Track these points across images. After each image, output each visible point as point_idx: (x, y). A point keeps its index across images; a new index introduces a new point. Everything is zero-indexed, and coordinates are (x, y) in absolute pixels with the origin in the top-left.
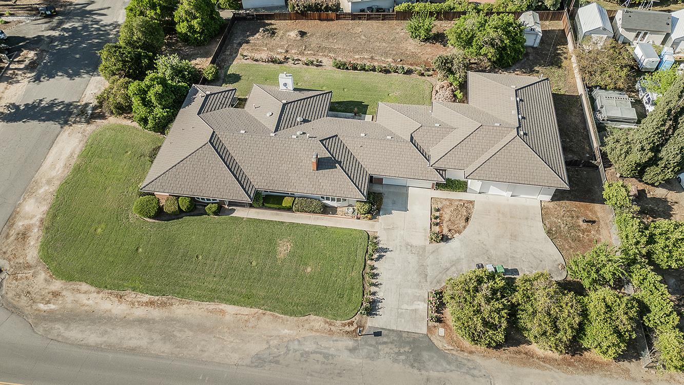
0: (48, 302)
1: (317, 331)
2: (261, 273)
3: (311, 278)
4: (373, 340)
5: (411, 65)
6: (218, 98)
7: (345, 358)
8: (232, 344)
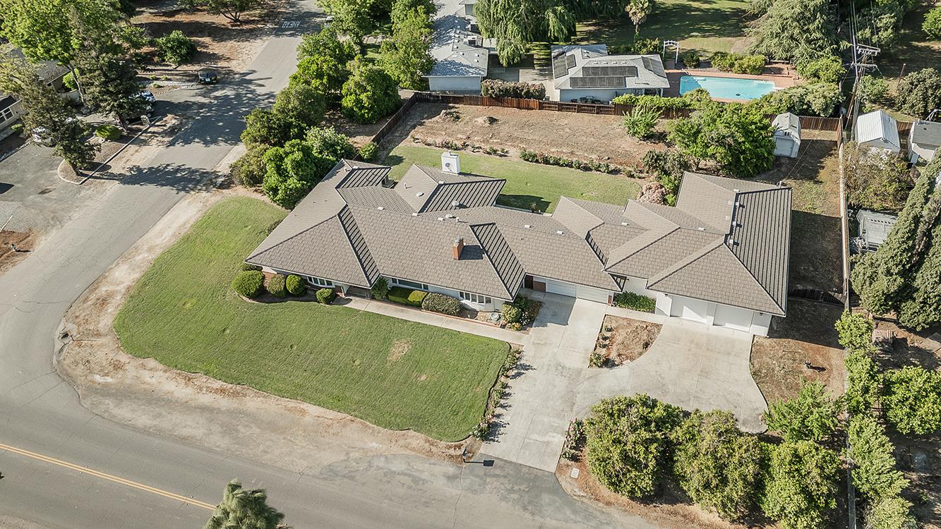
0: (107, 374)
1: (413, 450)
2: (362, 374)
3: (423, 387)
4: (481, 469)
5: (621, 164)
6: (366, 175)
7: (440, 484)
8: (304, 449)
